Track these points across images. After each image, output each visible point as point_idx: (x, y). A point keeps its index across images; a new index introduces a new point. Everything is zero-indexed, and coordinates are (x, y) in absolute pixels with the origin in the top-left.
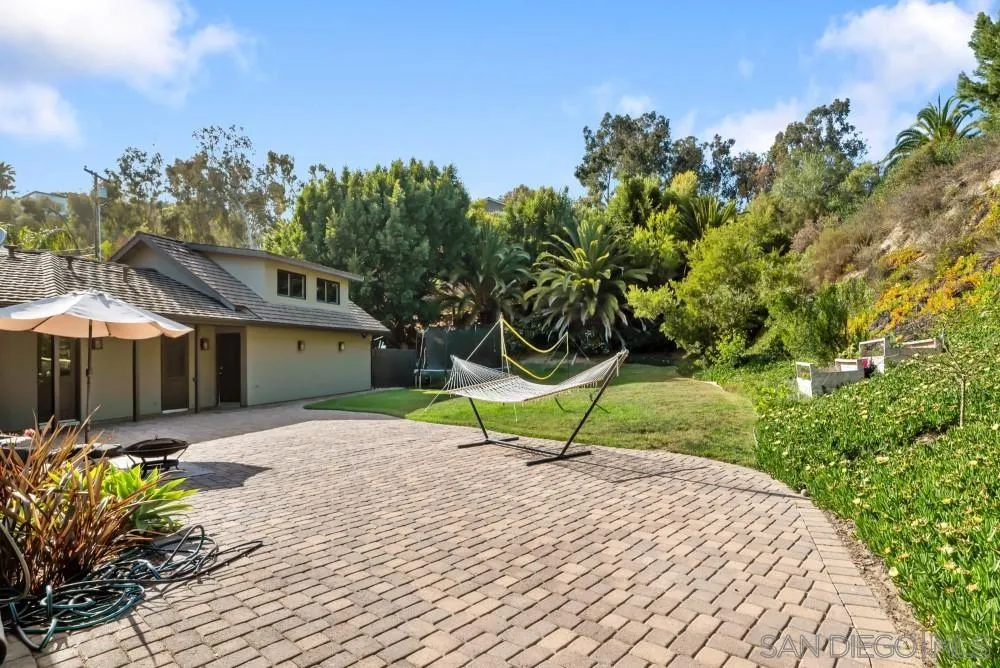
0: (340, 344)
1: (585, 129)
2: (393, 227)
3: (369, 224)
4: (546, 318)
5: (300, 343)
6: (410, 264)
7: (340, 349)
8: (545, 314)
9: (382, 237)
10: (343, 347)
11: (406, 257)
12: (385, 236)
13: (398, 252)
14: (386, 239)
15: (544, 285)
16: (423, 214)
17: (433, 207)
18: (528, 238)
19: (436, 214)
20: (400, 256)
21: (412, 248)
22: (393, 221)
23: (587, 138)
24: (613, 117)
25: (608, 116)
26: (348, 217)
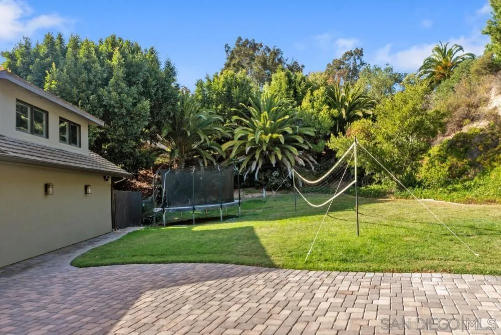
0: (86, 187)
1: (226, 46)
2: (117, 85)
3: (90, 82)
4: (241, 163)
5: (47, 187)
6: (132, 118)
7: (86, 192)
8: (240, 160)
9: (105, 93)
10: (89, 190)
11: (129, 113)
12: (109, 92)
13: (121, 107)
14: (109, 95)
15: (239, 139)
16: (141, 77)
17: (148, 74)
18: (217, 106)
19: (150, 80)
20: (124, 111)
21: (135, 105)
22: (116, 81)
23: (227, 51)
24: (244, 41)
25: (240, 39)
26: (68, 73)
